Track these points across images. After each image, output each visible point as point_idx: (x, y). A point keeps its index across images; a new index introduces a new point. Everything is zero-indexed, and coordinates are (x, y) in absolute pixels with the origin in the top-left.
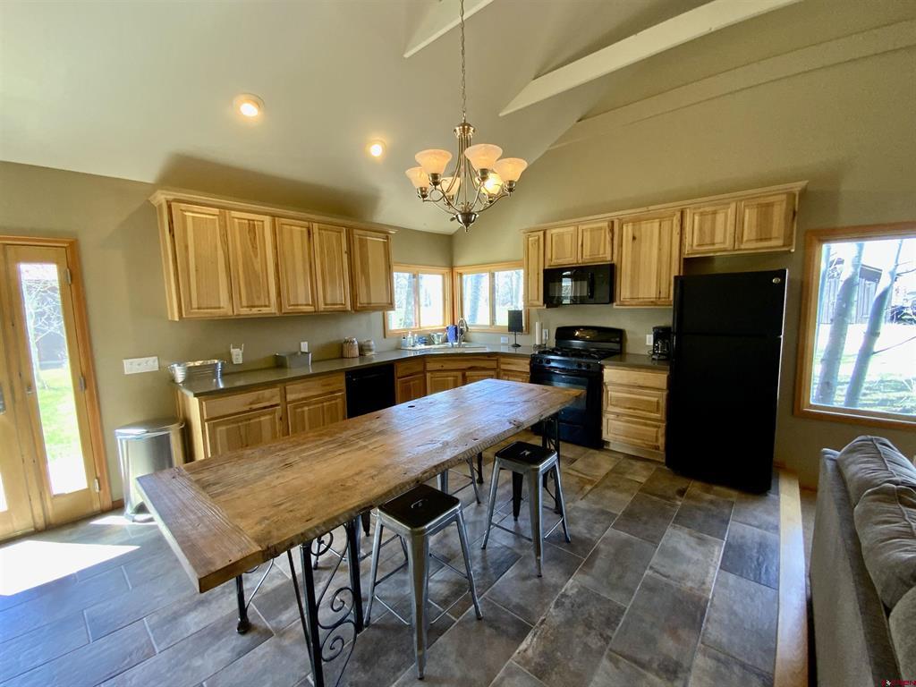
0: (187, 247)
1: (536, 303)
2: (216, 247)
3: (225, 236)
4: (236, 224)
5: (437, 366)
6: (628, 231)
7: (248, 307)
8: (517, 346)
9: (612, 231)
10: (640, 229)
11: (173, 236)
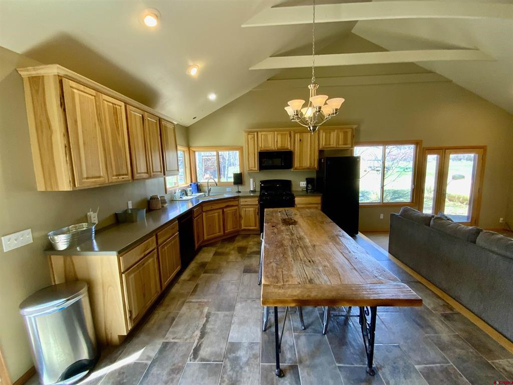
0: (76, 121)
1: (254, 169)
2: (95, 125)
3: (99, 115)
4: (106, 106)
5: (209, 208)
6: (298, 137)
7: (116, 175)
8: (239, 192)
9: (290, 136)
10: (303, 136)
11: (64, 110)
